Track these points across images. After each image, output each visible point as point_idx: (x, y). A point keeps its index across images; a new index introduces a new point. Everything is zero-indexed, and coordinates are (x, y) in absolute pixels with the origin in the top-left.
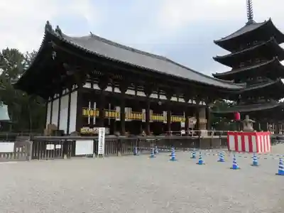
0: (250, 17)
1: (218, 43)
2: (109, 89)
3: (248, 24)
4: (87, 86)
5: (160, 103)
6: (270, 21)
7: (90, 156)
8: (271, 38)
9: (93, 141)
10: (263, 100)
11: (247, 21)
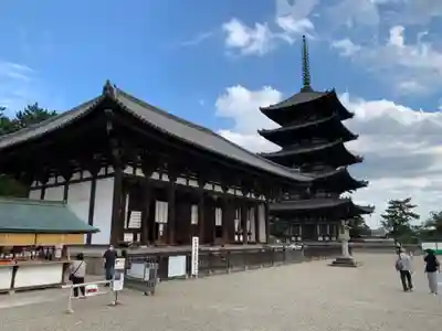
0: (307, 82)
1: (265, 111)
2: (155, 176)
3: (303, 90)
4: (129, 170)
5: (215, 197)
6: (333, 92)
7: (182, 278)
8: (334, 114)
9: (185, 257)
10: (323, 194)
11: (303, 86)
